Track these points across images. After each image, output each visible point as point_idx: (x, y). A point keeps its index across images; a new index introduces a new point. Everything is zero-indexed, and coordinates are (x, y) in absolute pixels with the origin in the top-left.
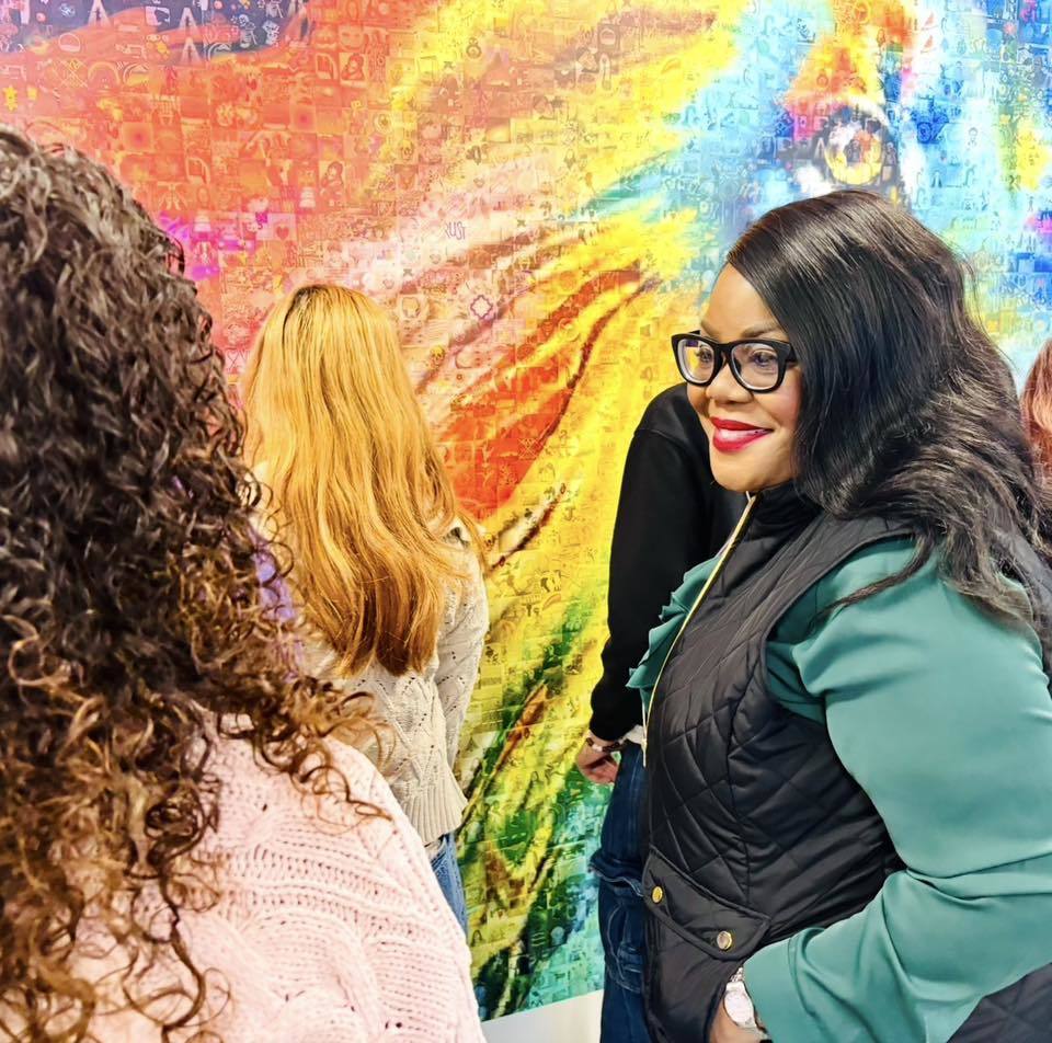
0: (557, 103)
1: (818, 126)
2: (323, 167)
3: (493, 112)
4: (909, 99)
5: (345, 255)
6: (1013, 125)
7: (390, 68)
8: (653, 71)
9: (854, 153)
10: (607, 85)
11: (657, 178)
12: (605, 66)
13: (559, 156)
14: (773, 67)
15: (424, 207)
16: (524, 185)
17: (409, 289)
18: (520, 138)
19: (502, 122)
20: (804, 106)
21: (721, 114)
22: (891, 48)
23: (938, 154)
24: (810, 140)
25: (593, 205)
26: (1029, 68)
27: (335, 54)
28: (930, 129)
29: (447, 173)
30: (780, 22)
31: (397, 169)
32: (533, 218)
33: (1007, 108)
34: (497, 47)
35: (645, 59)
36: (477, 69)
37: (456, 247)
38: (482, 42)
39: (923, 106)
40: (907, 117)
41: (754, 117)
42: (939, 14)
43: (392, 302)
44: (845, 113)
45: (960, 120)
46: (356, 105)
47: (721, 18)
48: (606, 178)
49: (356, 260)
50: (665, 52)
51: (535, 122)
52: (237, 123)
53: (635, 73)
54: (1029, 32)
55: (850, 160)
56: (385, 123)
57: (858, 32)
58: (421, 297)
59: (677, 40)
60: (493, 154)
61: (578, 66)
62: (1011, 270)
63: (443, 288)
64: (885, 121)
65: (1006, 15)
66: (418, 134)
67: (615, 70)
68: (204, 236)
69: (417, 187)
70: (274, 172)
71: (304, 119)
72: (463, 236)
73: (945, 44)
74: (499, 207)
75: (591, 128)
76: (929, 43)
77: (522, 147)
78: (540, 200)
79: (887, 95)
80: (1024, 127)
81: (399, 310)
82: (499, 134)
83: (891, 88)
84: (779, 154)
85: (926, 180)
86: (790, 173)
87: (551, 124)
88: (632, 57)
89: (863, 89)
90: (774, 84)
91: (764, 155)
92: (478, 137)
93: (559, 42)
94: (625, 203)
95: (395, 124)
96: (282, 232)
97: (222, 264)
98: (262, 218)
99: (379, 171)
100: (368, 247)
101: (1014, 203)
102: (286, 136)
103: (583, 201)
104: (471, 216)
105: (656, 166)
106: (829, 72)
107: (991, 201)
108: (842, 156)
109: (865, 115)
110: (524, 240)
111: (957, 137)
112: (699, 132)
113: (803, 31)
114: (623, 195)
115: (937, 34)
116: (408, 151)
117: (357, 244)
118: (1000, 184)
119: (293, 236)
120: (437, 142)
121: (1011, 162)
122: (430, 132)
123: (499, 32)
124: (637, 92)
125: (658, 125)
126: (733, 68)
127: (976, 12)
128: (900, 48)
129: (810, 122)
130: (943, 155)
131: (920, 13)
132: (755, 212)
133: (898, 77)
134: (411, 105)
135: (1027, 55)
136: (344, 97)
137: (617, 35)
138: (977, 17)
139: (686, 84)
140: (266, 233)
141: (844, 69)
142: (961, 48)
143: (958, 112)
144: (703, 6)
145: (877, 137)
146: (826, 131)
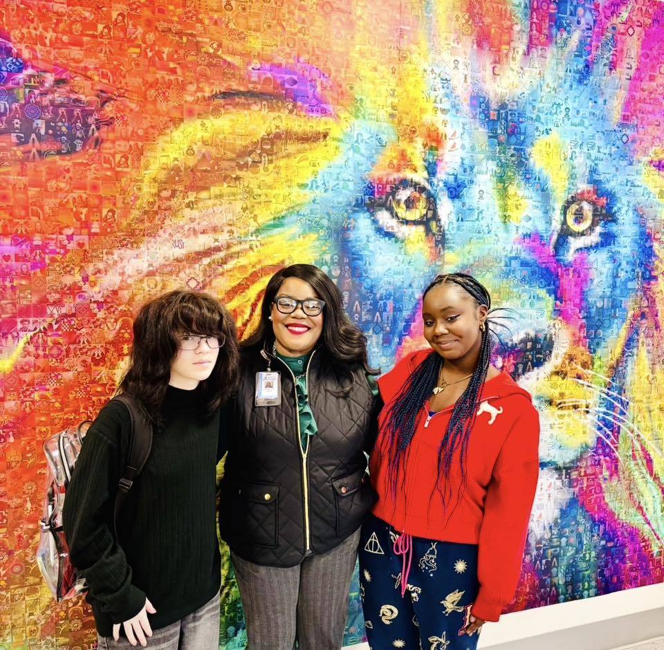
0: (238, 178)
1: (388, 189)
2: (105, 212)
3: (200, 184)
4: (442, 175)
5: (116, 257)
6: (505, 189)
7: (143, 161)
8: (293, 162)
9: (410, 203)
10: (266, 169)
11: (294, 217)
12: (265, 159)
13: (238, 206)
14: (363, 160)
15: (161, 232)
16: (216, 221)
17: (151, 274)
18: (216, 197)
19: (207, 188)
20: (380, 180)
21: (332, 183)
22: (431, 148)
23: (460, 204)
24: (384, 197)
25: (258, 231)
26: (513, 159)
27: (113, 155)
28: (455, 191)
29: (175, 214)
30: (366, 136)
31: (146, 213)
32: (223, 238)
33: (501, 179)
34: (204, 150)
35: (288, 156)
36: (192, 162)
37: (179, 253)
38: (195, 148)
39: (451, 179)
40: (441, 184)
41: (351, 186)
42: (459, 131)
43: (141, 281)
44: (404, 183)
45: (473, 186)
46: (123, 180)
47: (332, 135)
48: (265, 217)
49: (122, 259)
50: (299, 152)
51: (224, 188)
52: (58, 190)
53: (282, 163)
54: (513, 140)
55: (408, 207)
56: (140, 189)
57: (411, 140)
58: (158, 278)
59: (306, 146)
60: (200, 205)
61: (250, 160)
62: (506, 265)
63: (171, 273)
64: (429, 187)
65: (499, 131)
66: (158, 195)
67: (271, 162)
68: (37, 247)
69: (157, 221)
70: (77, 215)
71: (95, 188)
72: (183, 247)
73: (463, 147)
74: (204, 232)
75: (257, 191)
76: (454, 146)
77: (217, 201)
78: (227, 229)
79: (429, 173)
80: (512, 190)
81: (145, 285)
82: (204, 195)
83: (431, 169)
84: (366, 205)
85: (453, 218)
86: (372, 214)
87: (234, 190)
88: (280, 155)
89: (415, 170)
90: (363, 168)
91: (357, 205)
92: (192, 197)
93: (238, 148)
94: (276, 230)
95: (145, 189)
96: (81, 245)
97: (47, 261)
98: (70, 238)
99: (135, 213)
100: (128, 253)
101: (507, 230)
102: (84, 196)
103: (252, 229)
104: (187, 237)
105: (295, 210)
106: (395, 162)
107: (493, 229)
108: (403, 205)
109: (416, 184)
110: (218, 249)
111: (471, 196)
112: (319, 193)
113: (380, 140)
114: (275, 226)
115: (459, 142)
116: (152, 204)
117: (122, 251)
118: (498, 219)
119: (87, 247)
120: (168, 199)
121: (505, 208)
122: (165, 194)
123: (205, 143)
124: (283, 173)
125: (295, 190)
126: (339, 160)
127: (481, 130)
128: (437, 149)
129: (384, 188)
130: (464, 204)
131: (448, 131)
132: (352, 235)
133: (435, 164)
134: (155, 180)
135: (512, 152)
136: (118, 176)
137: (272, 144)
138: (482, 133)
139: (311, 169)
140: (72, 246)
141: (404, 160)
142: (473, 148)
143: (472, 182)
144: (321, 128)
145: (424, 195)
146: (394, 192)
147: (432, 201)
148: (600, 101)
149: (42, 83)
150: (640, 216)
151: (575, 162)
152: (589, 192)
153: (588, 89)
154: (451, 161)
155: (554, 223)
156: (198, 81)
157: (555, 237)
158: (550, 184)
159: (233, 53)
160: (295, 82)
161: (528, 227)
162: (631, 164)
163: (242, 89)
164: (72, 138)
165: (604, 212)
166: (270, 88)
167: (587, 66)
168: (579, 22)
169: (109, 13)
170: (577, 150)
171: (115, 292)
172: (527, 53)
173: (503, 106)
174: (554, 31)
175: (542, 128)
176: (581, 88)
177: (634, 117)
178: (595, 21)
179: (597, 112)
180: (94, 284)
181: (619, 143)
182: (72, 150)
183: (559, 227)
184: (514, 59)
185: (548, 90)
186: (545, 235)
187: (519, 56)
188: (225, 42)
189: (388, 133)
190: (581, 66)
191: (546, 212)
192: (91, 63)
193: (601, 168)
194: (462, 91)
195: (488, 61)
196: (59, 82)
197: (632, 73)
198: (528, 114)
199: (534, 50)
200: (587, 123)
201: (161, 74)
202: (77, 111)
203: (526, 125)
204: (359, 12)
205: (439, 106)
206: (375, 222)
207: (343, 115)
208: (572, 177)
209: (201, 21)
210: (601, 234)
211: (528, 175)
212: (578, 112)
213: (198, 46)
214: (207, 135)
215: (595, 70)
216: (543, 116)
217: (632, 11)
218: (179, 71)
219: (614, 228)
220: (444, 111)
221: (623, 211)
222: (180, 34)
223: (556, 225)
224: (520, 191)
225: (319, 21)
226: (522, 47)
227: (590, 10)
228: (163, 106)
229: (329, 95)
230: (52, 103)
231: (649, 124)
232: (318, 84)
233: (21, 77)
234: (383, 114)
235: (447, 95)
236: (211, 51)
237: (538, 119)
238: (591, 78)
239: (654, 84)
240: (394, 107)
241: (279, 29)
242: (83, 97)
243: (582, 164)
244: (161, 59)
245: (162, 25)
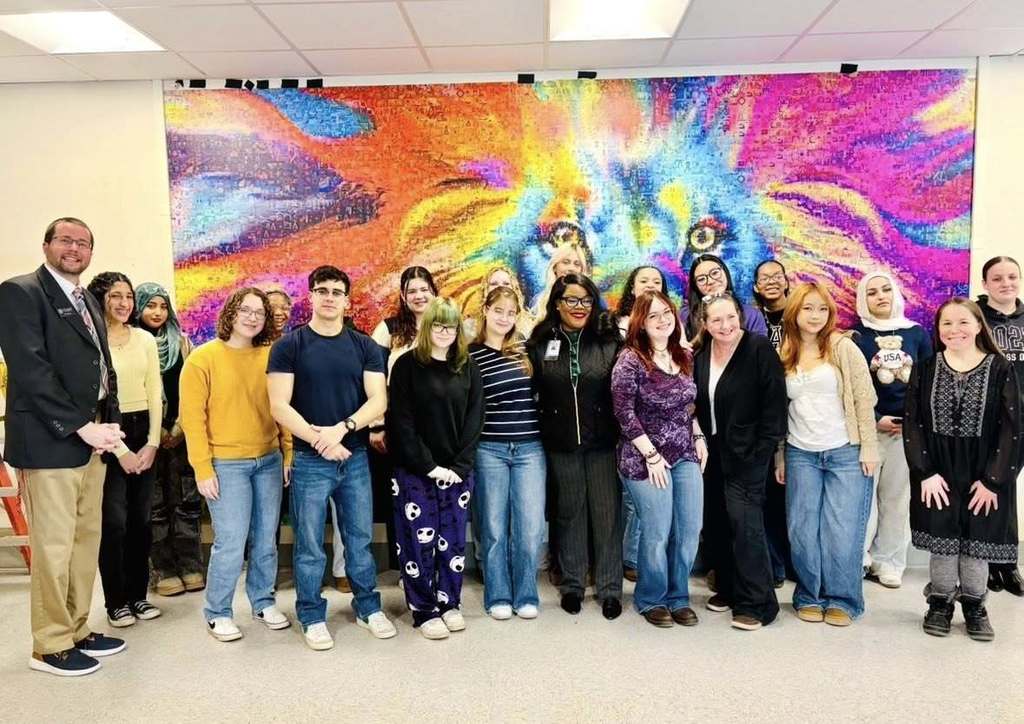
0: (453, 230)
1: (550, 229)
3: (432, 234)
4: (589, 217)
6: (638, 223)
7: (401, 223)
8: (487, 218)
10: (470, 223)
11: (488, 251)
12: (470, 217)
13: (454, 246)
14: (532, 212)
16: (443, 255)
18: (441, 241)
19: (436, 237)
20: (544, 224)
21: (511, 228)
22: (580, 201)
23: (603, 236)
25: (466, 260)
28: (599, 228)
29: (418, 253)
30: (533, 197)
31: (403, 253)
32: (446, 265)
33: (635, 216)
34: (434, 216)
35: (484, 214)
36: (427, 222)
38: (429, 215)
39: (596, 220)
40: (588, 224)
41: (525, 229)
42: (601, 188)
44: (561, 225)
45: (613, 223)
47: (510, 199)
48: (470, 252)
49: (391, 279)
50: (490, 211)
51: (446, 236)
52: (359, 243)
53: (480, 219)
54: (644, 189)
55: (565, 240)
56: (399, 240)
57: (566, 197)
59: (495, 207)
60: (433, 246)
61: (460, 219)
64: (578, 226)
65: (632, 185)
66: (409, 242)
67: (473, 218)
69: (409, 256)
70: (368, 256)
71: (376, 240)
73: (604, 198)
74: (435, 262)
75: (465, 236)
76: (597, 198)
77: (442, 244)
78: (448, 259)
79: (579, 217)
80: (643, 223)
82: (434, 241)
83: (581, 215)
84: (535, 240)
85: (599, 245)
86: (540, 246)
87: (451, 237)
89: (569, 216)
90: (532, 217)
91: (529, 241)
92: (428, 242)
93: (454, 213)
94: (477, 259)
95: (403, 240)
96: (370, 272)
98: (364, 268)
99: (398, 253)
101: (641, 251)
103: (463, 259)
105: (489, 246)
106: (554, 212)
107: (630, 250)
108: (561, 239)
110: (443, 271)
111: (611, 230)
112: (504, 235)
113: (544, 200)
114: (477, 256)
115: (600, 195)
116: (406, 248)
118: (633, 244)
121: (638, 236)
122: (413, 242)
123: (435, 211)
124: (481, 225)
125: (489, 234)
126: (516, 214)
127: (617, 185)
128: (584, 201)
129: (547, 228)
130: (606, 236)
131: (592, 188)
132: (526, 260)
133: (583, 210)
134: (407, 234)
135: (643, 197)
136: (388, 234)
137: (472, 209)
138: (618, 186)
139: (498, 221)
140: (365, 272)
141: (561, 210)
142: (611, 198)
143: (611, 220)
144: (505, 196)
145: (576, 232)
146: (554, 231)
147: (582, 235)
148: (717, 154)
149: (350, 188)
150: (760, 235)
151: (697, 200)
152: (710, 220)
153: (706, 147)
154: (594, 209)
155: (680, 244)
156: (430, 177)
157: (681, 255)
158: (675, 218)
159: (450, 158)
160: (487, 170)
161: (658, 248)
162: (749, 196)
163: (455, 178)
164: (365, 214)
165: (725, 233)
166: (472, 176)
167: (704, 131)
168: (694, 102)
169: (382, 147)
170: (699, 191)
171: (388, 297)
172: (652, 129)
173: (634, 167)
174: (674, 111)
175: (666, 179)
176: (699, 147)
177: (749, 163)
178: (709, 99)
179: (715, 162)
180: (376, 293)
181: (737, 183)
182: (365, 222)
183: (684, 246)
184: (642, 135)
185: (669, 151)
186: (672, 253)
187: (646, 132)
188: (444, 153)
189: (549, 195)
190: (698, 132)
191: (673, 237)
192: (374, 174)
193: (721, 201)
194: (602, 162)
195: (621, 139)
196: (358, 186)
197: (745, 131)
198: (655, 170)
199: (658, 126)
200: (705, 171)
201: (409, 176)
202: (367, 200)
203: (655, 179)
204: (526, 122)
205: (584, 172)
206: (542, 250)
207: (517, 186)
208: (695, 210)
209: (430, 143)
210: (723, 250)
211: (656, 212)
212: (697, 164)
213: (430, 157)
214: (436, 207)
215: (711, 134)
216: (667, 171)
217: (743, 85)
218: (419, 172)
219: (735, 245)
220: (589, 176)
221: (743, 232)
222: (420, 152)
223: (682, 244)
224: (649, 223)
225: (501, 132)
226: (647, 125)
227: (704, 92)
228: (411, 193)
229: (508, 176)
230: (355, 197)
231: (764, 166)
232: (501, 170)
233: (340, 186)
234: (545, 183)
235: (590, 166)
236: (437, 159)
237: (663, 172)
238: (708, 139)
239: (766, 137)
240: (552, 178)
241: (476, 141)
242: (369, 193)
243: (703, 201)
244: (409, 166)
245: (410, 149)
